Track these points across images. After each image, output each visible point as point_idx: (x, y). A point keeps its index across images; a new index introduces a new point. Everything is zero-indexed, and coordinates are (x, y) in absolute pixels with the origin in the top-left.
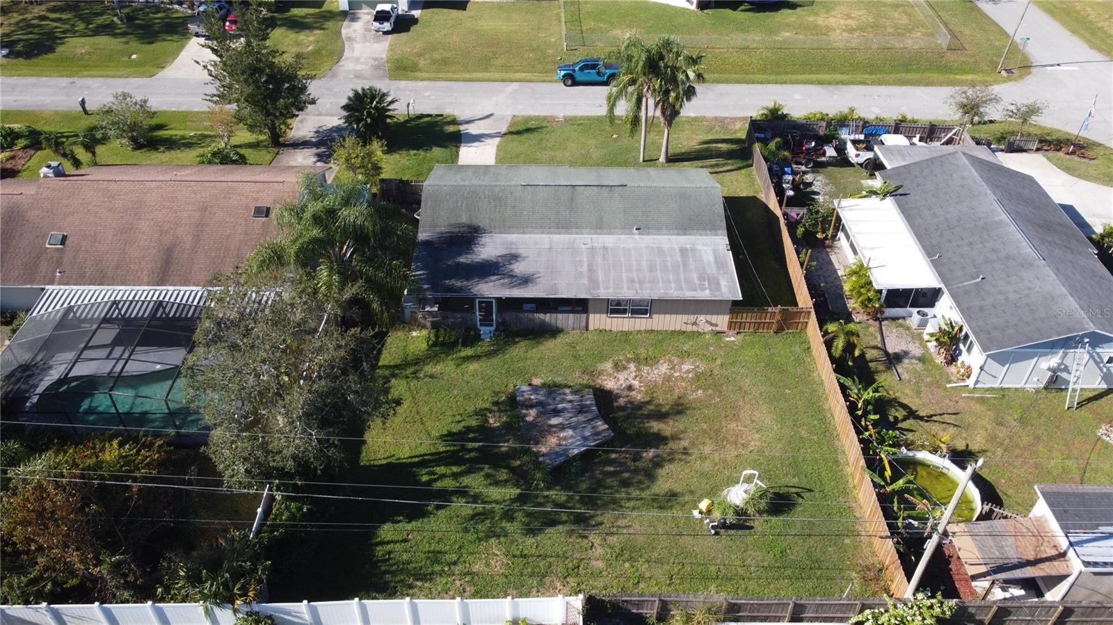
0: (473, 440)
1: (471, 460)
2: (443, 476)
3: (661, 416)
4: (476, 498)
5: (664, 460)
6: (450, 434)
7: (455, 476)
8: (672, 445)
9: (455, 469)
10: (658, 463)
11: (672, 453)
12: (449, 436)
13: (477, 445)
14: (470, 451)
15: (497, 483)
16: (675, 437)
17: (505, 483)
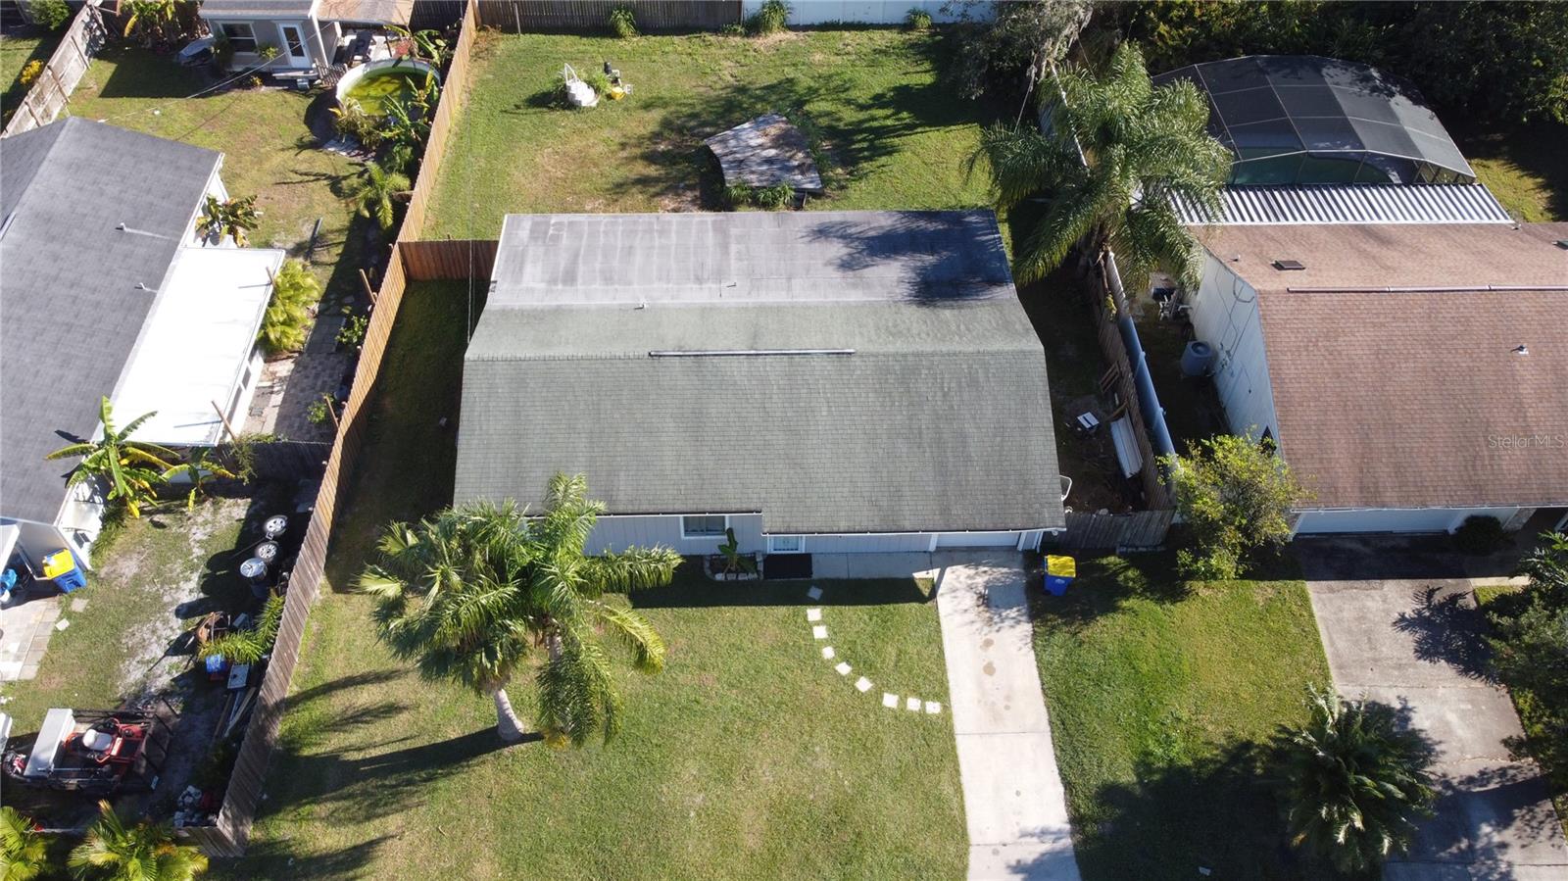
0: (861, 150)
1: (861, 131)
2: (887, 117)
3: (643, 181)
4: (848, 102)
5: (649, 139)
6: (890, 153)
7: (873, 119)
8: (638, 151)
9: (875, 124)
10: (656, 136)
11: (639, 145)
12: (890, 151)
13: (857, 146)
14: (864, 140)
15: (828, 114)
16: (633, 159)
17: (820, 115)
